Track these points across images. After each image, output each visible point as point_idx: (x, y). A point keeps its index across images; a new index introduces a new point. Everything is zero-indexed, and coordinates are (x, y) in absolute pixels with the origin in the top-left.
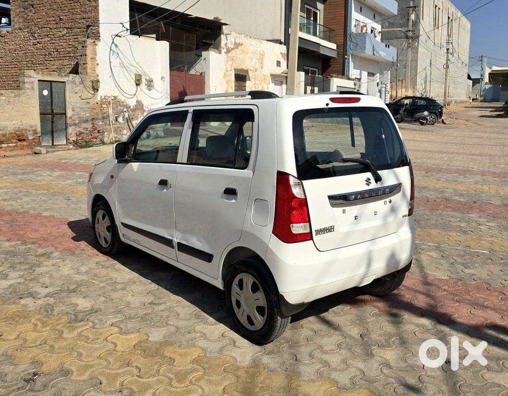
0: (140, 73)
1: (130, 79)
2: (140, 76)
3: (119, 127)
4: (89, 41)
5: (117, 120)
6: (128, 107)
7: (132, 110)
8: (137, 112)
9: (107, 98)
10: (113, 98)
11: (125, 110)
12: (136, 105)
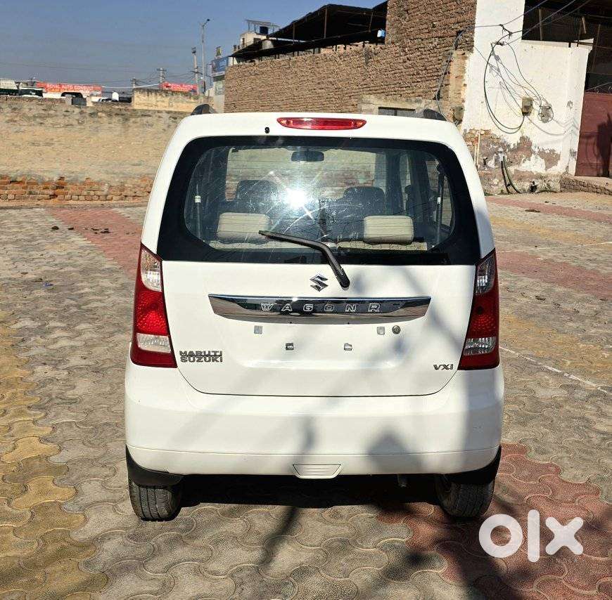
0: (532, 96)
1: (514, 104)
2: (531, 100)
3: (487, 174)
4: (456, 53)
5: (485, 164)
6: (505, 146)
7: (511, 151)
8: (520, 153)
9: (474, 132)
10: (483, 132)
11: (501, 149)
12: (518, 144)
